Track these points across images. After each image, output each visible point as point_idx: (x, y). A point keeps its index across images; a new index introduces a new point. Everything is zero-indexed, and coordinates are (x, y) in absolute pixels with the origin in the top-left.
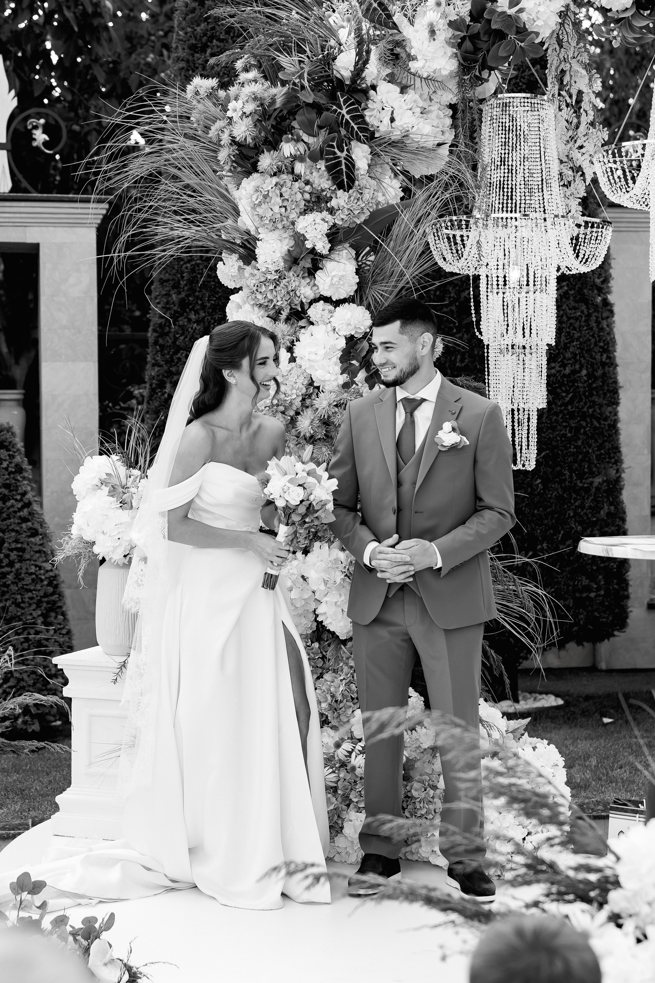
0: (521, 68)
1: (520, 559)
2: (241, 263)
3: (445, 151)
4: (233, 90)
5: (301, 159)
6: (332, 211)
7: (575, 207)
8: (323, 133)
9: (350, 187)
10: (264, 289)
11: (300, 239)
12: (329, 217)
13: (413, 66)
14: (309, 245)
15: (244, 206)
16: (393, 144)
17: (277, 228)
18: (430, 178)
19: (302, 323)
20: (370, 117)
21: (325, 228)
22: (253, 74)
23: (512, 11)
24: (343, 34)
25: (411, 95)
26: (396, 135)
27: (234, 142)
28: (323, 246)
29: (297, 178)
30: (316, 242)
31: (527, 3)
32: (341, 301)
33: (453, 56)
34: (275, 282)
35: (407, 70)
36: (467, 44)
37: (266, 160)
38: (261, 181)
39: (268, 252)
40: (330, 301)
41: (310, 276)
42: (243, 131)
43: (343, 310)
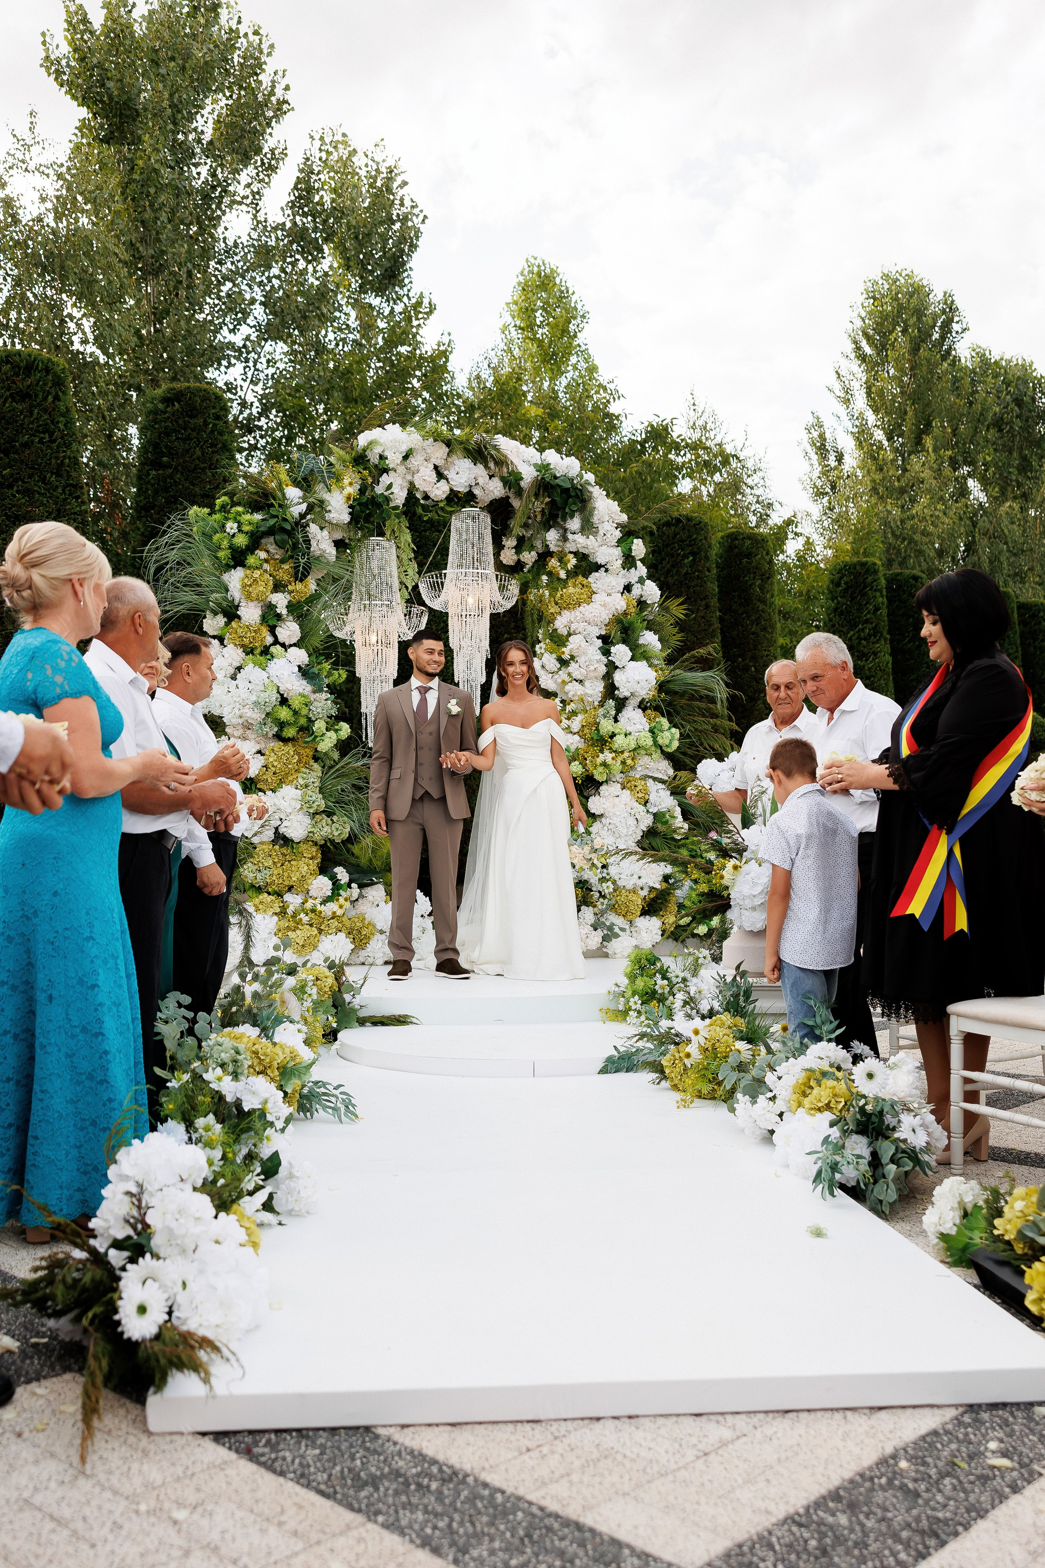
2: (224, 621)
5: (266, 561)
6: (290, 593)
8: (290, 548)
9: (301, 581)
10: (248, 635)
11: (270, 607)
12: (288, 596)
13: (328, 517)
14: (278, 611)
15: (232, 585)
17: (257, 599)
19: (269, 657)
20: (308, 542)
21: (286, 602)
23: (386, 493)
26: (318, 553)
27: (231, 547)
28: (284, 612)
29: (266, 571)
30: (282, 610)
31: (395, 489)
32: (291, 646)
33: (350, 513)
34: (255, 631)
35: (323, 518)
36: (358, 508)
37: (251, 560)
38: (248, 572)
39: (250, 613)
40: (283, 645)
41: (272, 630)
42: (241, 541)
43: (292, 650)
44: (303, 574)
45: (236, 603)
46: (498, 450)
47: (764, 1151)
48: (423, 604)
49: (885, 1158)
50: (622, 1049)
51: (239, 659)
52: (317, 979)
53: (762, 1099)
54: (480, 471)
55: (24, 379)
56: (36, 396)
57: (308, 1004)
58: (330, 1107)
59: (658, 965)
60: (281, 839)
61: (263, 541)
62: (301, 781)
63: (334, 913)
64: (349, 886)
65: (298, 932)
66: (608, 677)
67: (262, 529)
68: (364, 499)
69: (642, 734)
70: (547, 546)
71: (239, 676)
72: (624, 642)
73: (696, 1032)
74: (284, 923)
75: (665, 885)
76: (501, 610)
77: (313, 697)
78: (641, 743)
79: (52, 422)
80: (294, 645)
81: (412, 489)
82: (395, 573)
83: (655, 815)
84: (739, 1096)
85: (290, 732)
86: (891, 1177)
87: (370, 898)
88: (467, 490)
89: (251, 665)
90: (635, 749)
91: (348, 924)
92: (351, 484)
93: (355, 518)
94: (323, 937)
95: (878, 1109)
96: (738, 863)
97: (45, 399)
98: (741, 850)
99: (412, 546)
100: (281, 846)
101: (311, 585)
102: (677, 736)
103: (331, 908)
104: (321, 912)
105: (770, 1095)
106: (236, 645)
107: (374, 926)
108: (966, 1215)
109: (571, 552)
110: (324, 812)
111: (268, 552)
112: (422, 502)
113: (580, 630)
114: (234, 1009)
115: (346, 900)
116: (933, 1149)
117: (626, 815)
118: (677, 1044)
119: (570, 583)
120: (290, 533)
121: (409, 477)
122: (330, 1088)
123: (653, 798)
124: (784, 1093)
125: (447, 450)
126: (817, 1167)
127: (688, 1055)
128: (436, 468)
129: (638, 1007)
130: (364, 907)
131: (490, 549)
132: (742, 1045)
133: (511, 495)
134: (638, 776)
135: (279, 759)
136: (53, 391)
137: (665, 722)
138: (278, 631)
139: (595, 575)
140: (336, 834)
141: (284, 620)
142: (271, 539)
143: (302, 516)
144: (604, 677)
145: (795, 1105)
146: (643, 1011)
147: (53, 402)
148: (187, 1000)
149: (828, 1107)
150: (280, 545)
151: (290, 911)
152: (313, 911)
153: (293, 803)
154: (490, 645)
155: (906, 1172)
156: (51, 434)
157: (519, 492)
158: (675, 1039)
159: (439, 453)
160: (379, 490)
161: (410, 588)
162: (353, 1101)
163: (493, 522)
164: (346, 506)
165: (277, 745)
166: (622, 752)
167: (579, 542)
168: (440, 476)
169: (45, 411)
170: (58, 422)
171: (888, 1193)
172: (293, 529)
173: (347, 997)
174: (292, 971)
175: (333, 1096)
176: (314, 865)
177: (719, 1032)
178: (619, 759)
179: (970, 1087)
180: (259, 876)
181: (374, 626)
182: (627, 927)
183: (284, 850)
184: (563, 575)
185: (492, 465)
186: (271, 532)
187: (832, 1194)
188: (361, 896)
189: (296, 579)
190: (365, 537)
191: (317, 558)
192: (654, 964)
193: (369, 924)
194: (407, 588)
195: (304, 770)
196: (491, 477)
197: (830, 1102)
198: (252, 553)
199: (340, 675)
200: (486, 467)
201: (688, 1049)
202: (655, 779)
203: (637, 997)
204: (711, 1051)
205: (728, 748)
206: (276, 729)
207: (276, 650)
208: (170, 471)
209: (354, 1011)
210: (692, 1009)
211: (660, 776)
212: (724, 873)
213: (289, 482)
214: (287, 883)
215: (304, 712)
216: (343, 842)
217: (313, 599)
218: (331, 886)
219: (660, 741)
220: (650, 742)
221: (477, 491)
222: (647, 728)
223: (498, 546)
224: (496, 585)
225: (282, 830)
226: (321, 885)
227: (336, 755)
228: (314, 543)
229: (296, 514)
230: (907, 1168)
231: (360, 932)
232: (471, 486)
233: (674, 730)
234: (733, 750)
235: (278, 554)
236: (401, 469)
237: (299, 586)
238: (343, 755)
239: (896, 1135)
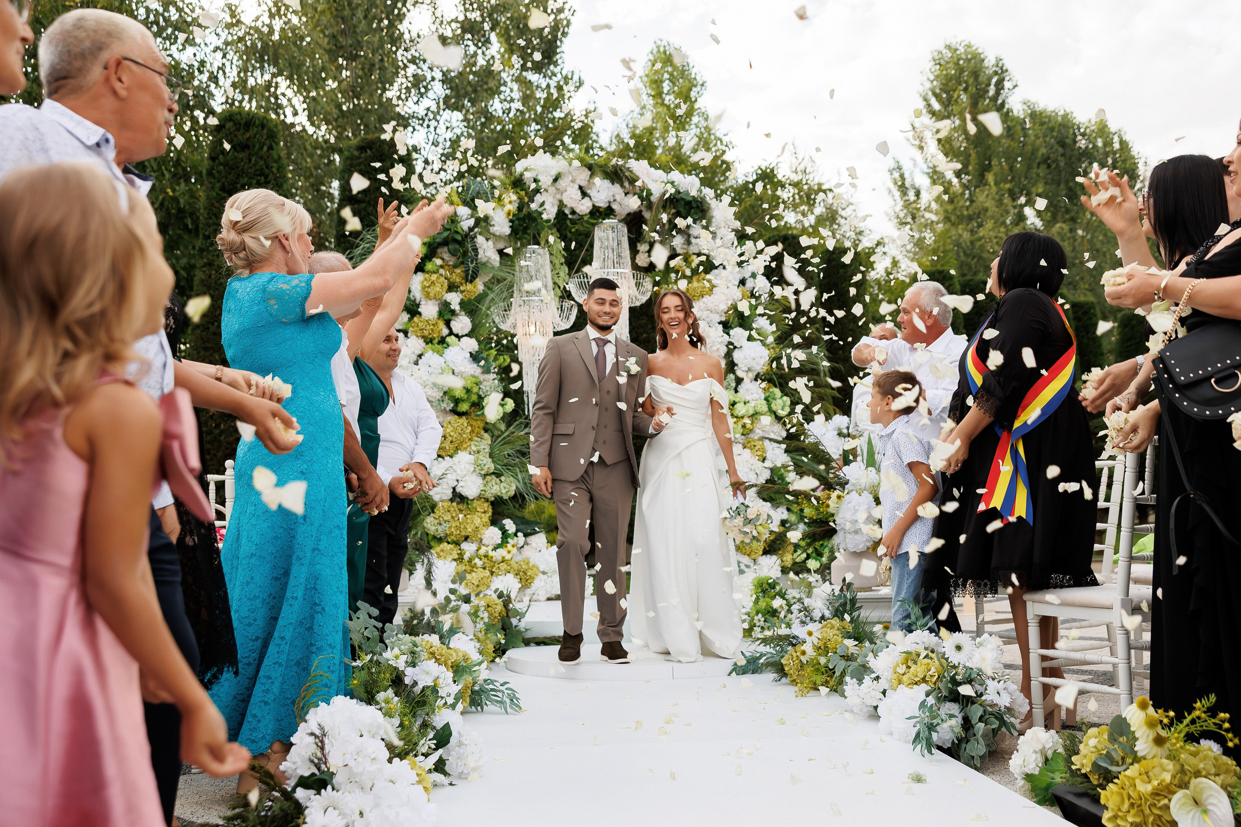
2: (409, 316)
5: (442, 267)
6: (461, 292)
9: (471, 282)
10: (428, 327)
11: (446, 304)
12: (460, 295)
14: (452, 307)
17: (435, 298)
19: (445, 345)
21: (458, 300)
23: (540, 210)
25: (490, 243)
26: (484, 260)
28: (457, 308)
29: (441, 275)
30: (456, 306)
31: (546, 206)
32: (463, 336)
33: (511, 227)
34: (433, 325)
35: (488, 231)
36: (517, 222)
37: (429, 266)
38: (427, 276)
39: (429, 310)
40: (457, 336)
41: (448, 323)
43: (465, 340)
44: (472, 276)
45: (417, 302)
46: (631, 172)
47: (871, 725)
48: (573, 300)
49: (975, 719)
50: (748, 654)
51: (421, 348)
52: (488, 606)
53: (867, 680)
54: (617, 189)
55: (244, 133)
56: (254, 146)
57: (480, 625)
58: (497, 701)
59: (778, 588)
60: (458, 497)
61: (439, 250)
62: (474, 448)
63: (503, 557)
64: (516, 535)
65: (474, 574)
66: (729, 355)
67: (438, 240)
68: (522, 215)
69: (759, 402)
70: (674, 249)
71: (420, 361)
72: (741, 326)
73: (810, 634)
74: (462, 568)
75: (782, 529)
76: (638, 304)
77: (482, 377)
78: (759, 409)
79: (267, 167)
80: (466, 335)
81: (561, 204)
82: (549, 275)
83: (772, 470)
84: (847, 679)
85: (464, 407)
86: (980, 734)
87: (534, 545)
88: (607, 205)
89: (430, 352)
90: (753, 415)
91: (516, 566)
92: (510, 202)
93: (514, 231)
94: (494, 578)
95: (967, 676)
96: (841, 494)
97: (261, 148)
98: (843, 484)
99: (563, 252)
100: (458, 503)
101: (479, 286)
102: (789, 402)
103: (501, 553)
104: (492, 557)
105: (874, 676)
106: (417, 336)
107: (538, 569)
108: (1047, 760)
109: (694, 254)
110: (493, 473)
111: (443, 259)
112: (570, 216)
113: (704, 317)
114: (415, 622)
115: (513, 546)
116: (1017, 714)
117: (747, 470)
118: (794, 645)
119: (695, 279)
120: (461, 243)
121: (558, 196)
122: (498, 684)
123: (769, 455)
124: (886, 674)
125: (589, 173)
126: (916, 729)
127: (804, 653)
128: (580, 188)
129: (762, 624)
130: (527, 552)
131: (626, 252)
132: (850, 643)
133: (643, 209)
134: (756, 438)
135: (455, 430)
136: (267, 142)
137: (777, 392)
138: (453, 324)
139: (716, 272)
140: (504, 491)
141: (457, 315)
142: (446, 249)
143: (471, 229)
144: (725, 355)
145: (895, 683)
146: (766, 627)
147: (268, 151)
148: (375, 612)
149: (924, 680)
150: (453, 253)
151: (466, 557)
152: (486, 556)
153: (468, 466)
154: (630, 332)
155: (993, 730)
156: (266, 177)
157: (650, 206)
158: (792, 641)
159: (583, 176)
160: (533, 206)
161: (562, 287)
162: (517, 695)
163: (629, 231)
164: (507, 220)
165: (453, 418)
166: (742, 417)
168: (584, 194)
169: (261, 158)
170: (272, 167)
171: (978, 748)
172: (463, 240)
173: (514, 621)
174: (467, 599)
175: (499, 691)
176: (486, 518)
177: (830, 633)
178: (740, 424)
179: (1047, 664)
180: (440, 528)
181: (532, 319)
182: (752, 564)
183: (461, 507)
184: (688, 272)
185: (626, 184)
186: (445, 243)
187: (930, 752)
188: (526, 543)
189: (467, 281)
190: (524, 245)
191: (484, 264)
192: (774, 588)
193: (533, 566)
194: (559, 287)
195: (476, 439)
196: (626, 194)
197: (925, 676)
198: (430, 260)
199: (504, 360)
200: (622, 186)
201: (803, 648)
202: (771, 440)
203: (760, 615)
204: (823, 649)
205: (832, 412)
206: (452, 405)
207: (451, 340)
208: (363, 205)
209: (520, 632)
210: (806, 616)
211: (775, 437)
212: (830, 502)
213: (460, 203)
214: (463, 534)
215: (475, 390)
216: (510, 498)
217: (481, 298)
218: (501, 536)
219: (774, 408)
220: (765, 408)
221: (614, 206)
222: (763, 397)
223: (634, 252)
224: (633, 282)
225: (458, 490)
226: (493, 534)
227: (503, 427)
228: (481, 251)
229: (466, 228)
230: (994, 726)
231: (526, 574)
232: (610, 202)
233: (785, 398)
234: (835, 414)
235: (452, 261)
236: (552, 190)
237: (469, 287)
238: (508, 426)
239: (983, 698)
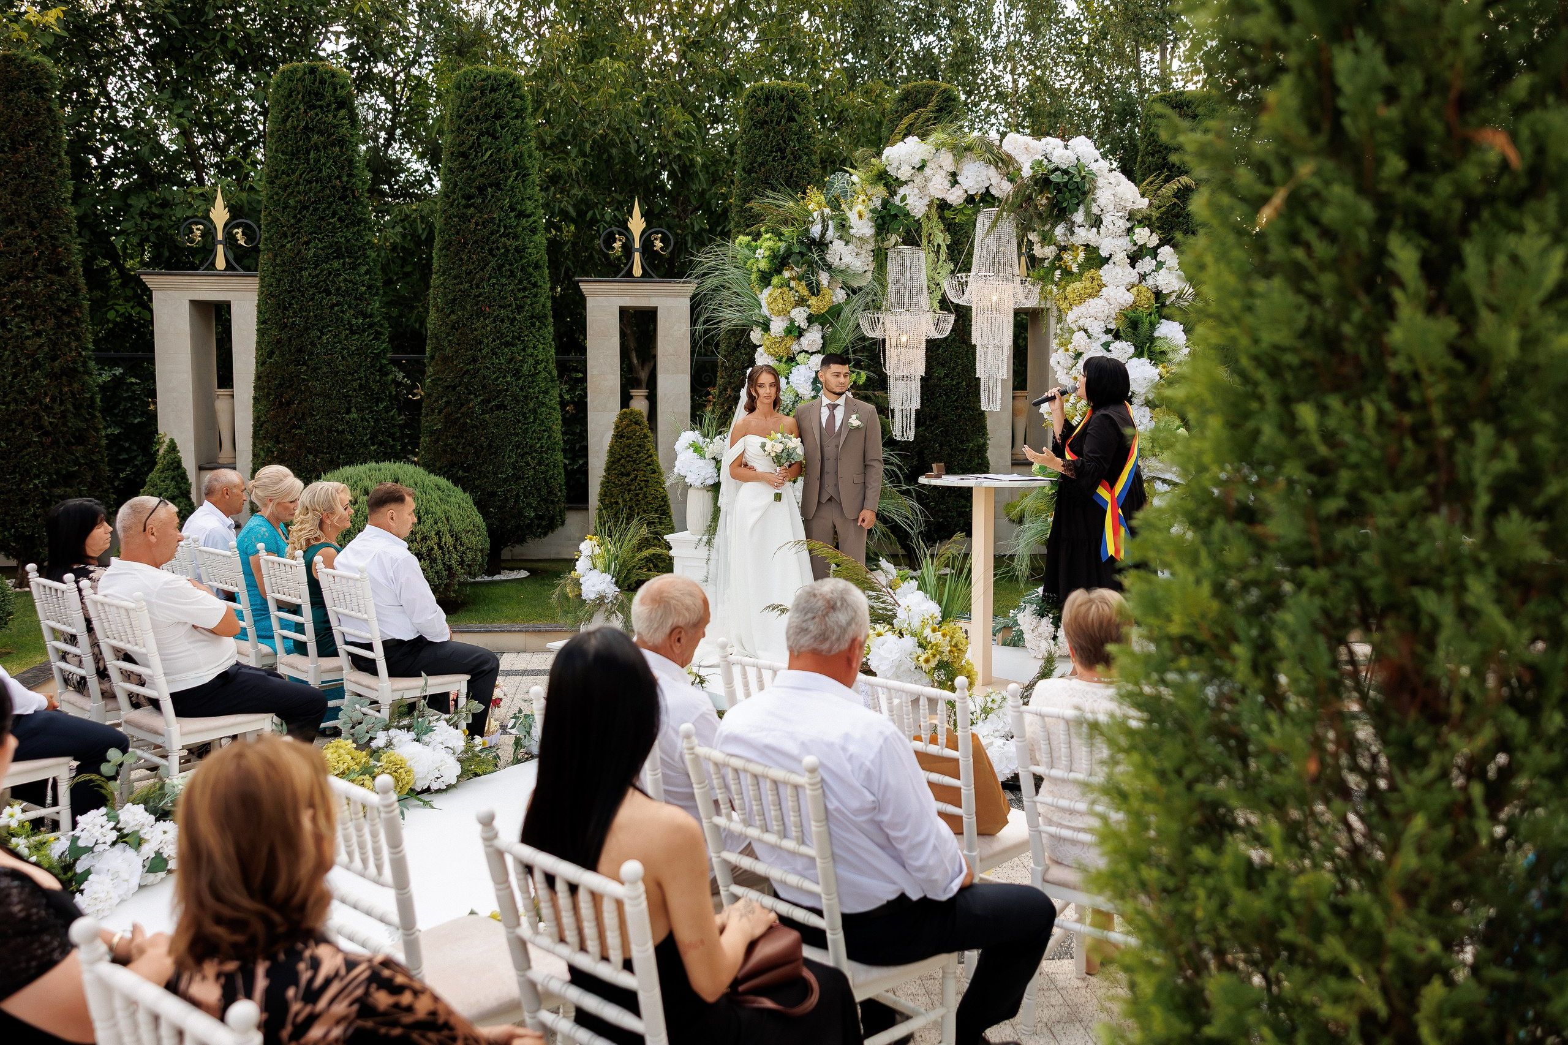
0: (908, 232)
1: (905, 487)
2: (762, 332)
3: (869, 275)
4: (759, 242)
5: (793, 279)
6: (809, 306)
7: (936, 305)
8: (805, 267)
9: (818, 295)
10: (774, 345)
11: (792, 321)
12: (807, 309)
13: (852, 231)
14: (797, 324)
15: (764, 303)
16: (842, 272)
17: (782, 314)
18: (860, 289)
19: (793, 364)
20: (829, 258)
21: (805, 315)
22: (768, 236)
23: (903, 205)
24: (815, 214)
25: (851, 246)
26: (843, 267)
27: (759, 270)
28: (804, 325)
29: (791, 289)
30: (803, 322)
31: (909, 200)
32: (813, 352)
33: (874, 225)
34: (780, 343)
36: (881, 220)
37: (775, 280)
38: (775, 290)
39: (778, 326)
40: (806, 353)
41: (798, 340)
42: (763, 265)
43: (813, 357)
44: (817, 289)
45: (767, 317)
46: (1003, 152)
54: (993, 170)
61: (790, 261)
68: (886, 212)
70: (1058, 240)
72: (1132, 336)
80: (818, 352)
81: (932, 198)
88: (984, 191)
93: (878, 230)
106: (768, 354)
109: (1080, 246)
111: (792, 271)
113: (1086, 325)
119: (1078, 278)
120: (802, 255)
128: (951, 174)
138: (802, 341)
139: (1106, 267)
141: (806, 331)
142: (793, 260)
159: (951, 160)
160: (897, 202)
167: (1084, 235)
168: (955, 181)
184: (1075, 269)
185: (1001, 165)
186: (789, 253)
189: (813, 294)
196: (1001, 176)
198: (778, 274)
200: (996, 167)
207: (800, 358)
213: (824, 202)
217: (835, 310)
221: (993, 191)
228: (833, 260)
232: (986, 187)
236: (919, 179)
237: (813, 301)
